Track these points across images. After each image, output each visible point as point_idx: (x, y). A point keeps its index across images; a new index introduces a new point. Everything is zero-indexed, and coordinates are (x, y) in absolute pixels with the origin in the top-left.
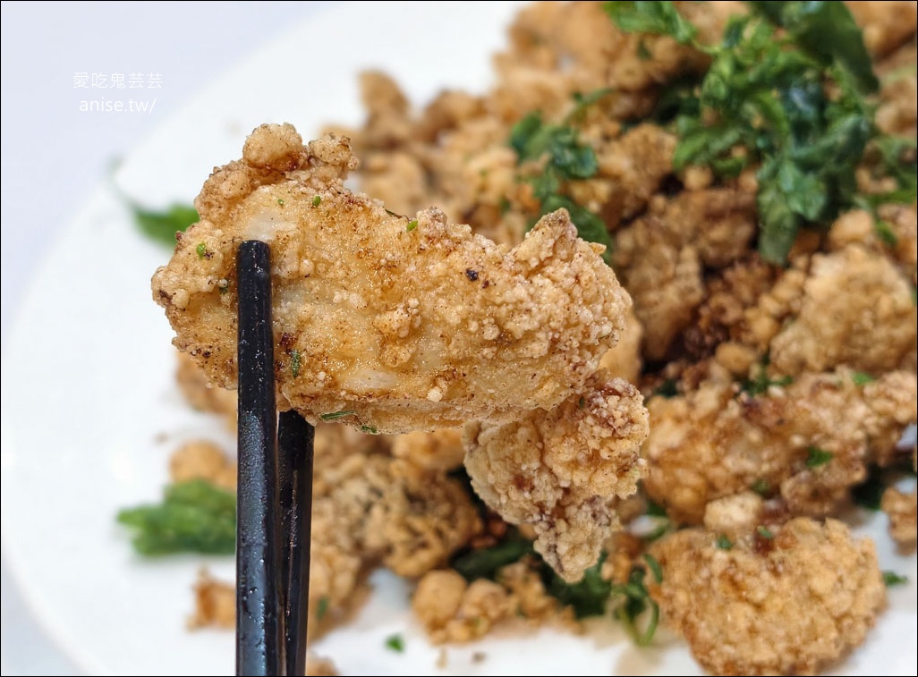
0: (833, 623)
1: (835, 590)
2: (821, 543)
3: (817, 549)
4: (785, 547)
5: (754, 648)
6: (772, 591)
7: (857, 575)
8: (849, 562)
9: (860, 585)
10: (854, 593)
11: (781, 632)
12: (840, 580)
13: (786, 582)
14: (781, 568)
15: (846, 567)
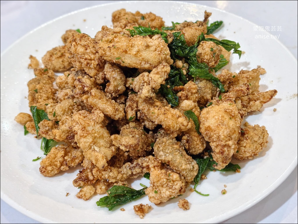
0: (260, 146)
1: (259, 139)
2: (254, 130)
3: (254, 132)
4: (247, 134)
5: (246, 154)
6: (247, 143)
7: (263, 135)
8: (260, 133)
9: (264, 137)
10: (263, 139)
11: (250, 150)
12: (260, 137)
13: (249, 141)
14: (248, 138)
15: (260, 134)
